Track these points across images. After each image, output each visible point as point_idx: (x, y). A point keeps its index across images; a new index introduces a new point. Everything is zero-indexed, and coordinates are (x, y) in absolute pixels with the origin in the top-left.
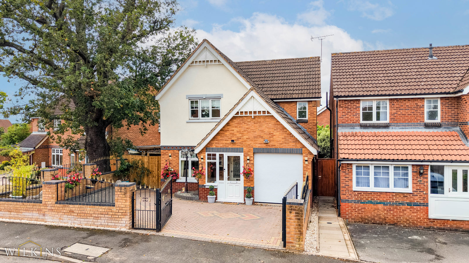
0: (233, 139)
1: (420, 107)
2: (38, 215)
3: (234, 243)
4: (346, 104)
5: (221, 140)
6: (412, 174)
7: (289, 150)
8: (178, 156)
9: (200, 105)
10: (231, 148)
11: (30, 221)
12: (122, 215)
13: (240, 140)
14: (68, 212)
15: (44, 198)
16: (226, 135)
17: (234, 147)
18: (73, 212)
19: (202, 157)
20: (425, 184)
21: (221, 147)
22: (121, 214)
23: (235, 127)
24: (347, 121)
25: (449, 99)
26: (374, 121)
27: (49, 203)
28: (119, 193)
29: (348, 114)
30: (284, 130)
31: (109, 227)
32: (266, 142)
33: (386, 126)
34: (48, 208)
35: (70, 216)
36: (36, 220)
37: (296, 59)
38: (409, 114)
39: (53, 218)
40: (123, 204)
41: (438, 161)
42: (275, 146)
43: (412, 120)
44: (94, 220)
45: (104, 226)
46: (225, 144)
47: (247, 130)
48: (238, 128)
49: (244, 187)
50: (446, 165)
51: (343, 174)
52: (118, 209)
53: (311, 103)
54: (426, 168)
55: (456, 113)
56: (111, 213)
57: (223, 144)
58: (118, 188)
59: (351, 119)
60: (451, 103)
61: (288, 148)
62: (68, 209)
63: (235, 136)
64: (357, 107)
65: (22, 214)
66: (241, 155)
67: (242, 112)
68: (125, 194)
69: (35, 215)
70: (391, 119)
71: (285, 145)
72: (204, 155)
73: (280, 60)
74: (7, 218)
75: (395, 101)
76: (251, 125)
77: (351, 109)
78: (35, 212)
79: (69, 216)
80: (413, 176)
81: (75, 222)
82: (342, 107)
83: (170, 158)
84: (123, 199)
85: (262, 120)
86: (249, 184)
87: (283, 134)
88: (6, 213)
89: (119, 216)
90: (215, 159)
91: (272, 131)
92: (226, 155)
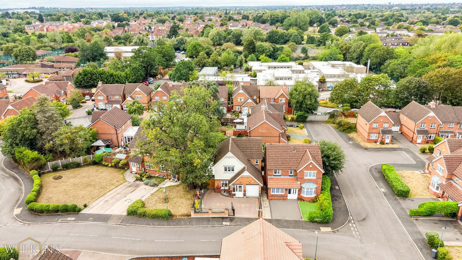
1: (288, 172)
6: (285, 190)
7: (255, 184)
8: (221, 182)
13: (242, 182)
18: (216, 214)
19: (231, 186)
20: (287, 192)
26: (277, 174)
27: (210, 213)
30: (254, 180)
32: (249, 183)
41: (290, 188)
42: (252, 183)
43: (286, 174)
46: (238, 183)
48: (242, 179)
51: (269, 190)
64: (273, 171)
66: (243, 186)
67: (243, 176)
69: (207, 215)
70: (281, 174)
76: (245, 178)
83: (218, 182)
85: (248, 178)
86: (245, 192)
90: (235, 186)
91: (250, 180)
92: (238, 186)
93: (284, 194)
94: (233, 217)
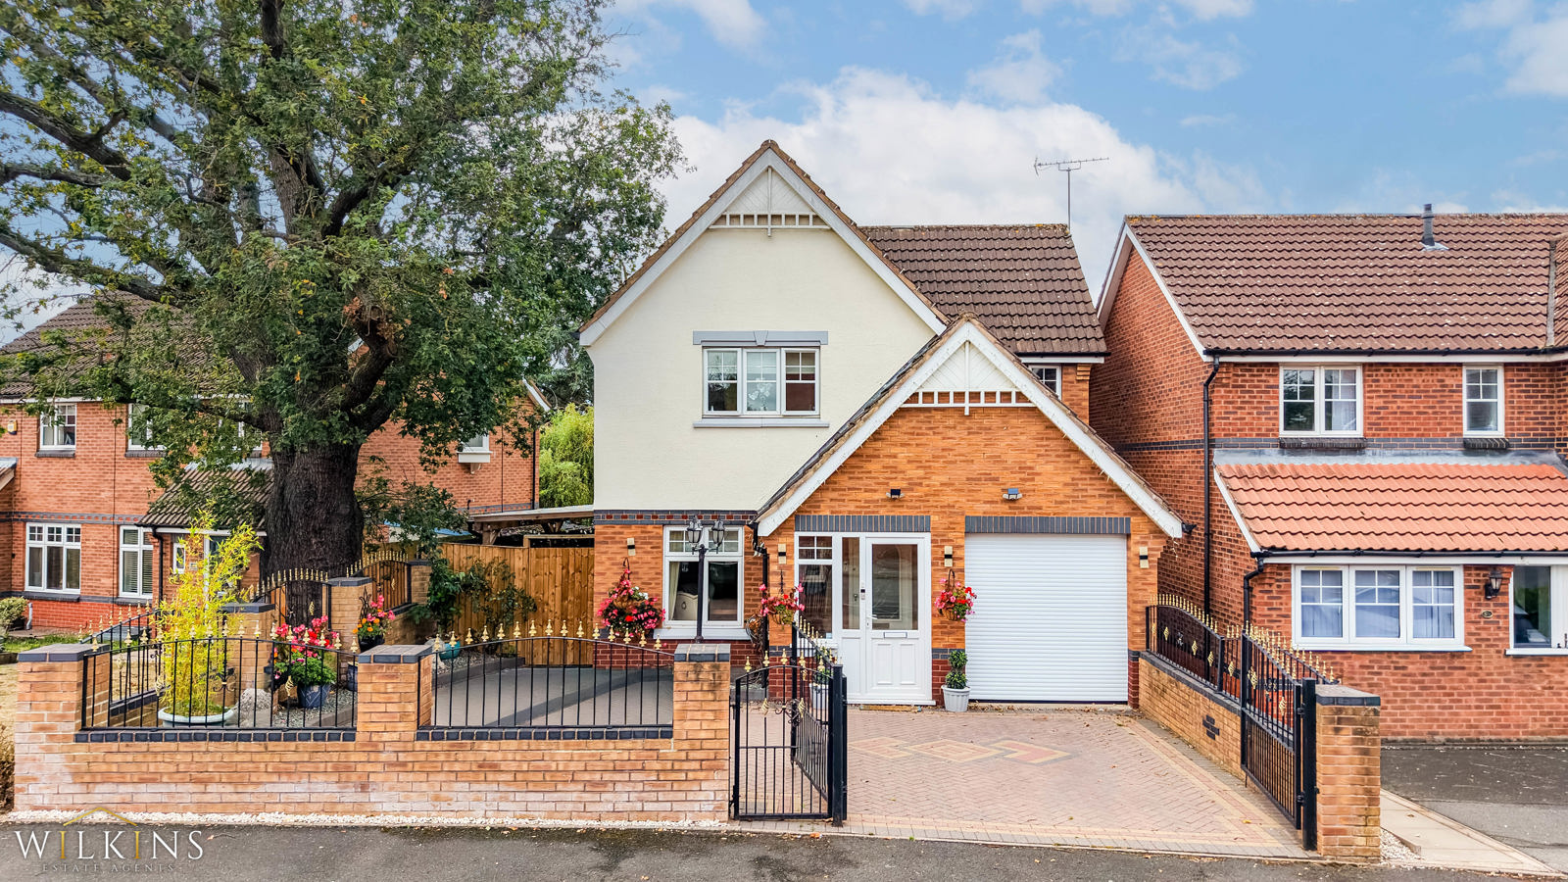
0: (895, 485)
1: (1450, 391)
2: (334, 788)
3: (1136, 848)
4: (1238, 375)
5: (849, 489)
6: (1465, 594)
7: (1087, 524)
8: (659, 547)
9: (745, 366)
10: (888, 517)
11: (300, 818)
12: (702, 770)
13: (919, 488)
14: (474, 768)
15: (367, 718)
16: (870, 472)
17: (897, 512)
18: (494, 768)
19: (782, 548)
20: (1501, 624)
21: (850, 512)
22: (696, 765)
23: (902, 445)
24: (1239, 430)
25: (1528, 370)
26: (1319, 431)
27: (386, 737)
28: (689, 686)
29: (1244, 408)
30: (1069, 456)
31: (649, 818)
32: (1012, 497)
33: (1356, 448)
34: (383, 757)
35: (483, 787)
36: (328, 808)
37: (992, 228)
38: (1422, 410)
39: (407, 798)
40: (705, 726)
41: (1530, 553)
42: (1040, 508)
43: (1430, 430)
44: (584, 795)
45: (628, 815)
46: (866, 501)
47: (942, 457)
48: (912, 449)
49: (933, 650)
50: (1557, 566)
51: (1263, 598)
52: (686, 745)
53: (1071, 370)
54: (1504, 575)
55: (1548, 411)
56: (657, 766)
57: (858, 504)
58: (688, 667)
59: (1252, 424)
60: (1534, 381)
61: (1084, 516)
62: (471, 757)
63: (901, 476)
64: (1271, 387)
65: (261, 789)
66: (923, 542)
67: (928, 395)
68: (714, 687)
69: (325, 788)
70: (1369, 425)
71: (1075, 505)
72: (789, 540)
73: (938, 229)
74: (185, 810)
75: (1382, 372)
76: (958, 439)
77: (1252, 392)
78: (321, 778)
79: (475, 787)
80: (1468, 599)
81: (503, 806)
82: (1227, 385)
83: (632, 552)
84: (706, 706)
85: (995, 421)
86: (949, 640)
87: (1065, 469)
88: (181, 788)
89: (691, 775)
90: (828, 555)
91: (1028, 459)
92: (867, 541)
93: (1457, 643)
94: (821, 830)
